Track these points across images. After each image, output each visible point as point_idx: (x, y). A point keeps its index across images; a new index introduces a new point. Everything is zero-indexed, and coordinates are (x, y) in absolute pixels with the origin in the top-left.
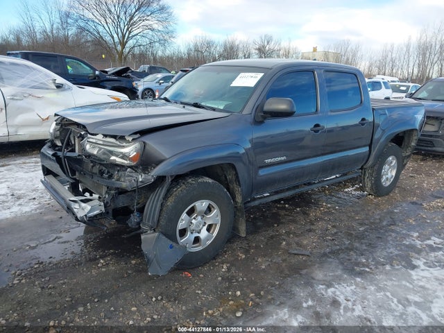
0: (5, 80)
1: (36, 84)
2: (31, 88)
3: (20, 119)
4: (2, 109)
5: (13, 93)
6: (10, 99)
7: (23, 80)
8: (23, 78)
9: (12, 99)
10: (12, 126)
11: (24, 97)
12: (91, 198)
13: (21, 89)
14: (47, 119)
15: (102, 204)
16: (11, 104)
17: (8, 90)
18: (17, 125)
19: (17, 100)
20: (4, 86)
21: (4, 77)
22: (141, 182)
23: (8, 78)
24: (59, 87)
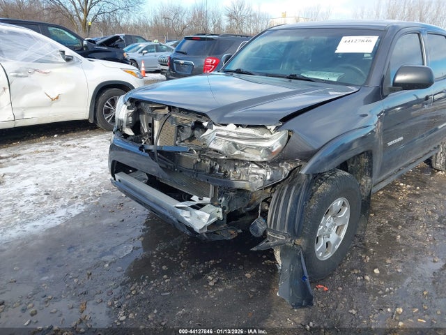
0: (4, 53)
1: (41, 57)
2: (36, 61)
3: (26, 99)
4: (4, 89)
5: (17, 68)
6: (14, 76)
7: (26, 53)
8: (26, 50)
9: (17, 76)
10: (18, 109)
11: (29, 73)
12: (200, 202)
13: (24, 65)
14: (57, 98)
15: (221, 210)
16: (15, 82)
17: (11, 65)
18: (23, 108)
19: (21, 77)
20: (5, 61)
21: (3, 49)
22: (270, 180)
23: (8, 51)
24: (68, 59)
